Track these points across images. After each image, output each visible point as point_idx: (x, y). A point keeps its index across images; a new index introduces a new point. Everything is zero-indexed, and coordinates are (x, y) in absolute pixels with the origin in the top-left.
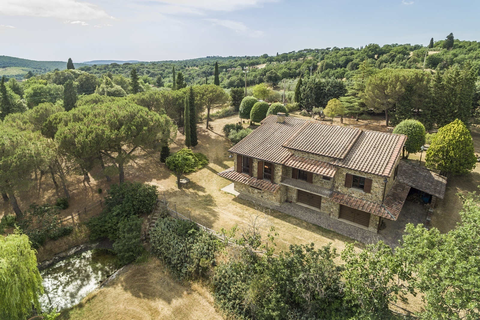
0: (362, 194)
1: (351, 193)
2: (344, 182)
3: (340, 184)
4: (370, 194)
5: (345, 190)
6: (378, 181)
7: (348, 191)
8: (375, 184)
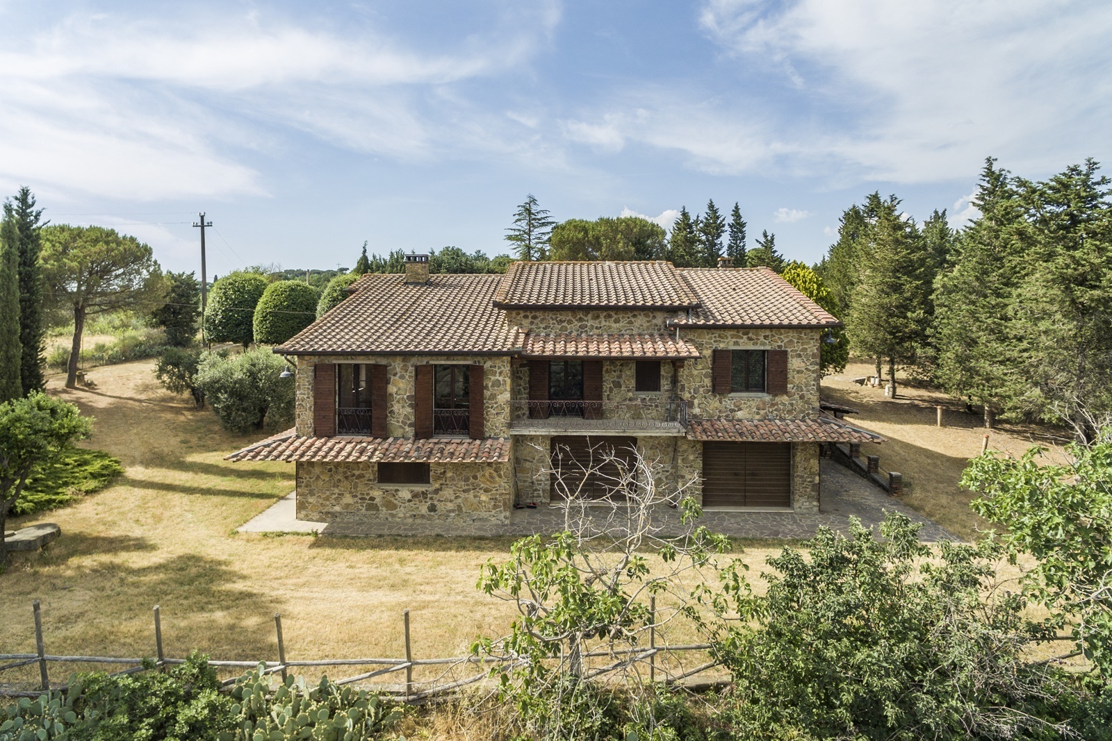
0: (764, 403)
1: (732, 411)
2: (708, 382)
3: (696, 391)
4: (786, 397)
5: (714, 404)
6: (802, 350)
7: (722, 407)
8: (794, 364)
